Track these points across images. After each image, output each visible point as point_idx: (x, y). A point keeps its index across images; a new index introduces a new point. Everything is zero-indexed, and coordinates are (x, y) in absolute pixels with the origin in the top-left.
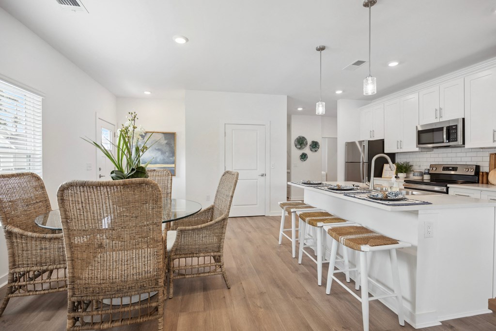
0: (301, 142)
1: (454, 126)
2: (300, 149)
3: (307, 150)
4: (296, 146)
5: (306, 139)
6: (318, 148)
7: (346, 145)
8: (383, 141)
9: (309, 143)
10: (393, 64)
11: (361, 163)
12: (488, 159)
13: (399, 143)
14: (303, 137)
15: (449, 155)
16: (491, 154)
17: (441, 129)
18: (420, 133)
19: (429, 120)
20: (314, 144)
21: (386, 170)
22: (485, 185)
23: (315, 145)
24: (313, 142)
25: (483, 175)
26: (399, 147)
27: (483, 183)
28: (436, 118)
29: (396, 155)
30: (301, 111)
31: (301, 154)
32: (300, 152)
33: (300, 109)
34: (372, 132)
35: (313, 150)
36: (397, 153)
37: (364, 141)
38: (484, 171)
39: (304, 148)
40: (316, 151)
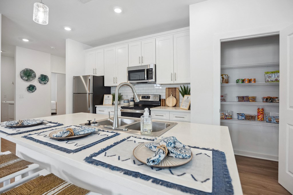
0: (28, 74)
1: (151, 69)
2: (27, 80)
3: (35, 82)
4: (22, 77)
5: (34, 72)
6: (48, 81)
7: (74, 79)
8: (103, 77)
9: (38, 75)
10: (118, 11)
11: (87, 94)
12: (165, 91)
13: (115, 79)
14: (31, 70)
15: (145, 88)
16: (166, 88)
17: (143, 70)
18: (130, 72)
19: (135, 64)
20: (43, 77)
21: (106, 99)
22: (164, 107)
23: (44, 79)
24: (42, 75)
25: (163, 101)
26: (115, 82)
27: (163, 106)
28: (140, 63)
29: (111, 88)
30: (26, 42)
31: (28, 86)
32: (28, 84)
33: (25, 40)
34: (95, 70)
35: (42, 82)
36: (112, 86)
37: (89, 76)
38: (163, 98)
39: (32, 80)
40: (45, 84)
